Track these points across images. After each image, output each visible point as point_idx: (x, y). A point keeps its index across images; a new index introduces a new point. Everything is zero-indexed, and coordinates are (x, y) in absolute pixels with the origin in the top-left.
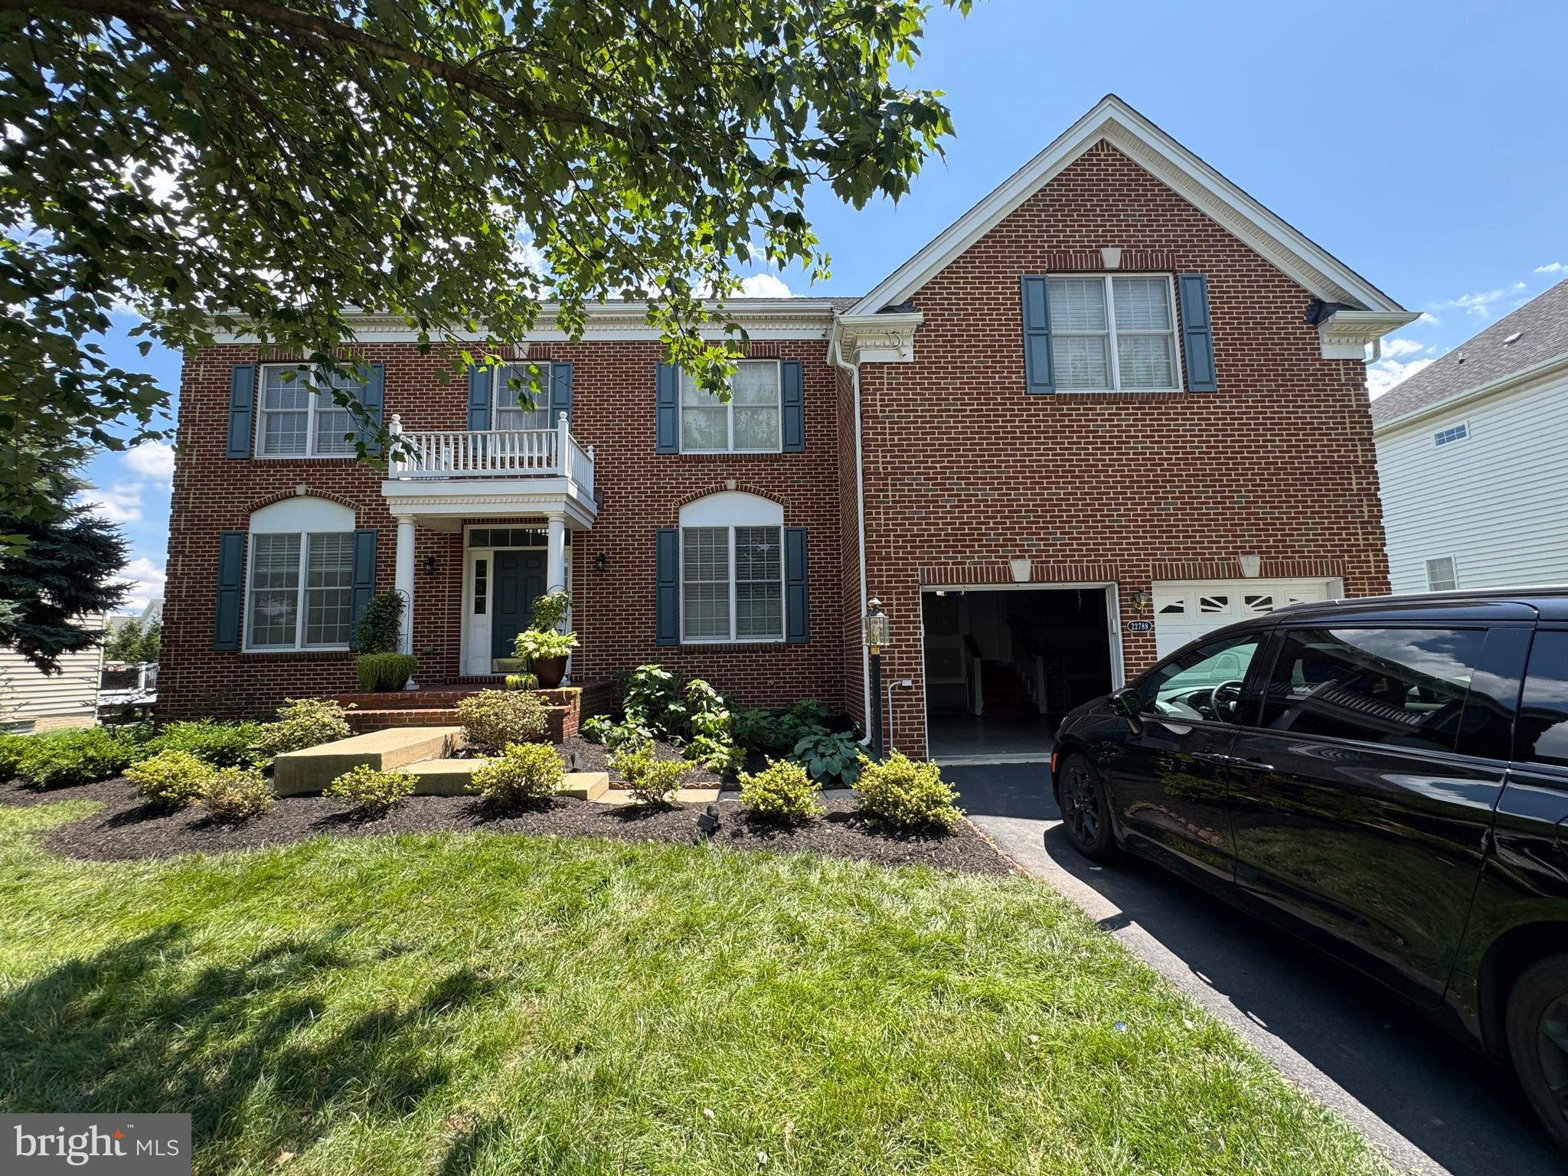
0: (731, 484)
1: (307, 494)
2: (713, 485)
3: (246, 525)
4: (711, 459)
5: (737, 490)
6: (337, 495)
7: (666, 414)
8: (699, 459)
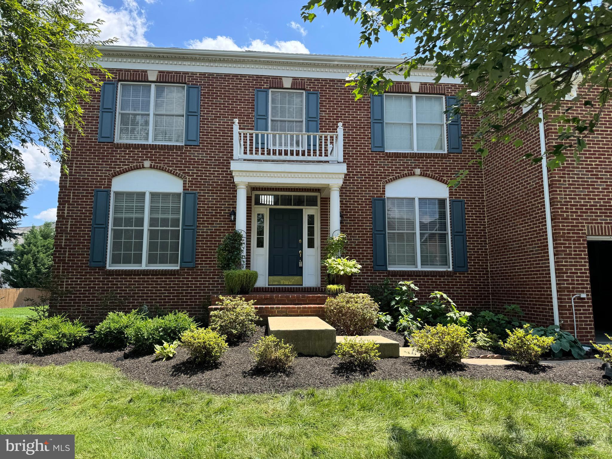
0: (418, 171)
1: (151, 167)
2: (406, 172)
3: (109, 186)
4: (405, 155)
5: (421, 175)
6: (171, 168)
7: (377, 126)
8: (397, 155)
